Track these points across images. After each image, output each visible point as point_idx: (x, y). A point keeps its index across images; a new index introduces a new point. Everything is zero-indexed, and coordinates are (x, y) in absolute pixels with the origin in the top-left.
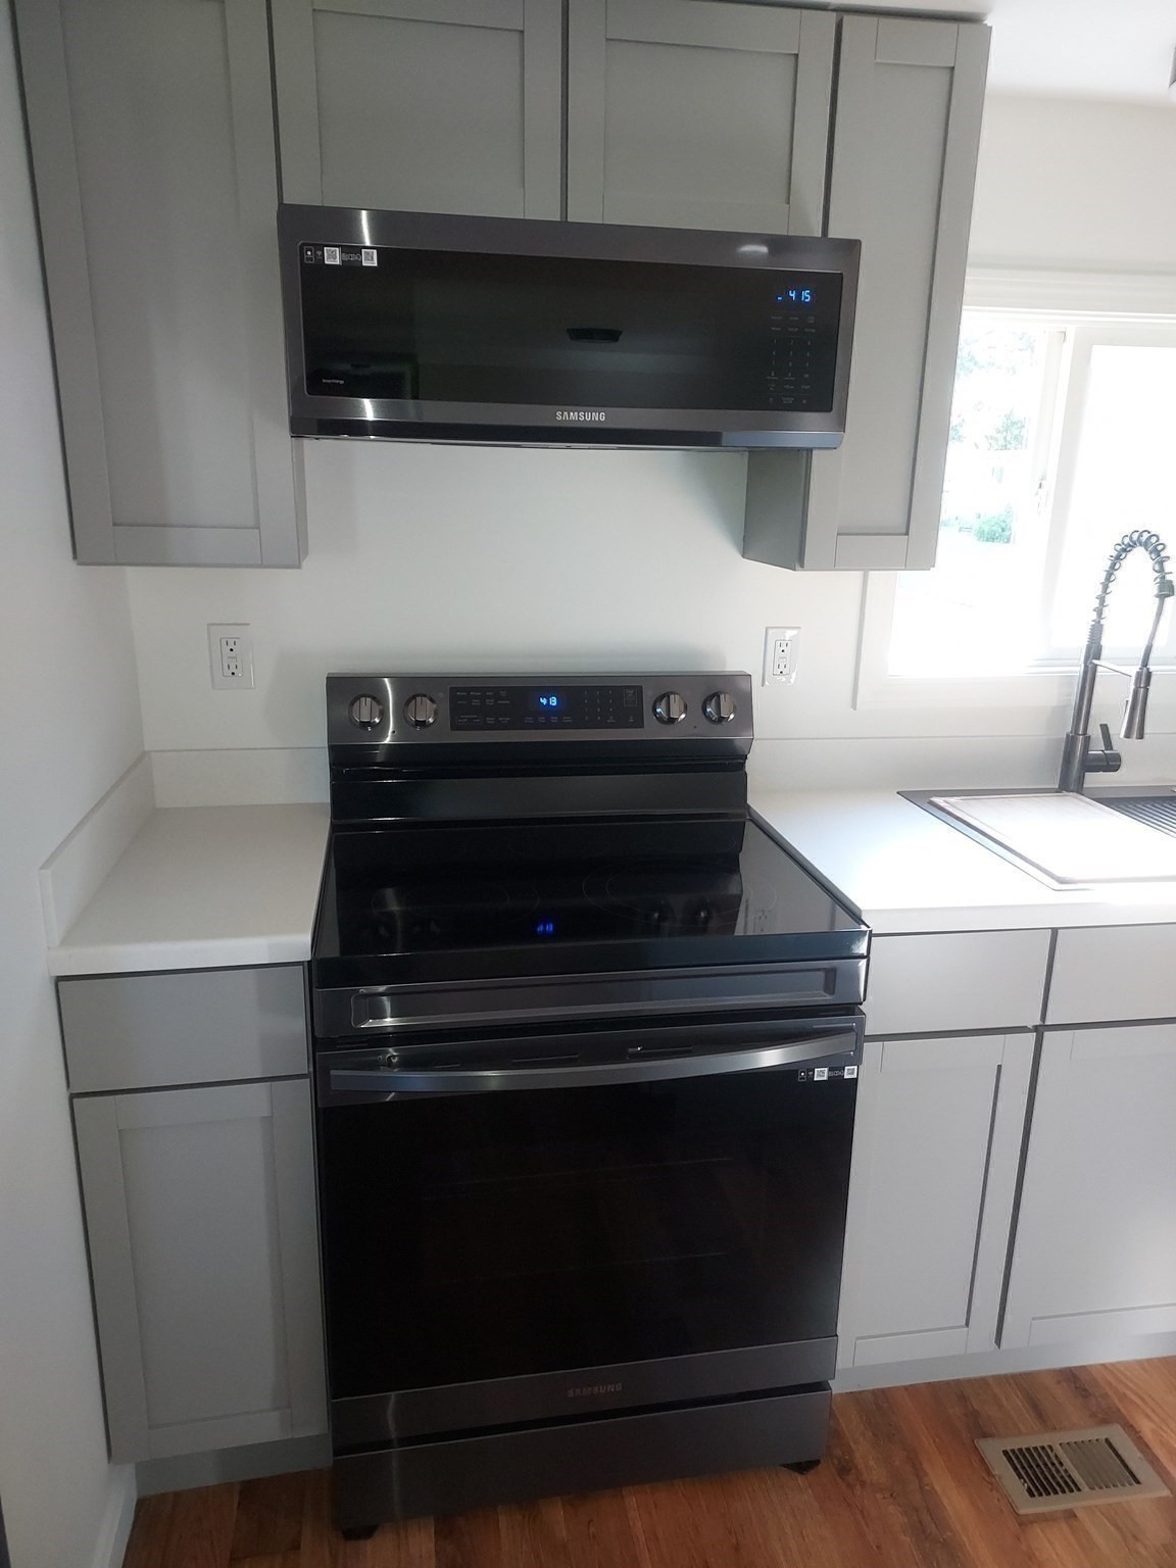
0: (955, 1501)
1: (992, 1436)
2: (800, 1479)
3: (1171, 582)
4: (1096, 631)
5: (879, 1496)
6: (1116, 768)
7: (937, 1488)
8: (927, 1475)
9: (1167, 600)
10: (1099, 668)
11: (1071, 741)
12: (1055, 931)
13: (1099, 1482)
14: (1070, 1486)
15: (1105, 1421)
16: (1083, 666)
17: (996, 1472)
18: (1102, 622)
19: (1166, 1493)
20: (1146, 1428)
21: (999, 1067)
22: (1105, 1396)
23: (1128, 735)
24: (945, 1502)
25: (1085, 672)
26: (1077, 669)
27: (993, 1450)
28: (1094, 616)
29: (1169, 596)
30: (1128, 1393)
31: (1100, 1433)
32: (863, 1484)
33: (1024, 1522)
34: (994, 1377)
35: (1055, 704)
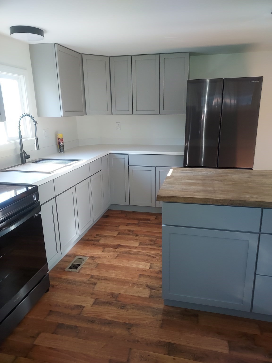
0: (69, 277)
1: (65, 268)
2: (49, 292)
3: (36, 121)
4: (20, 132)
5: (60, 285)
6: (29, 158)
7: (66, 278)
8: (63, 278)
9: (37, 125)
10: (22, 140)
11: (21, 154)
12: (53, 180)
13: (82, 262)
14: (79, 265)
15: (75, 257)
16: (19, 140)
17: (70, 271)
18: (21, 131)
19: (88, 257)
20: (79, 254)
21: (52, 206)
22: (72, 255)
23: (37, 149)
24: (68, 278)
25: (20, 141)
26: (18, 140)
27: (67, 269)
28: (19, 130)
29: (37, 124)
30: (75, 252)
31: (76, 258)
32: (57, 285)
33: (79, 272)
34: (58, 263)
35: (14, 148)
